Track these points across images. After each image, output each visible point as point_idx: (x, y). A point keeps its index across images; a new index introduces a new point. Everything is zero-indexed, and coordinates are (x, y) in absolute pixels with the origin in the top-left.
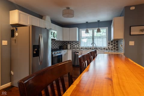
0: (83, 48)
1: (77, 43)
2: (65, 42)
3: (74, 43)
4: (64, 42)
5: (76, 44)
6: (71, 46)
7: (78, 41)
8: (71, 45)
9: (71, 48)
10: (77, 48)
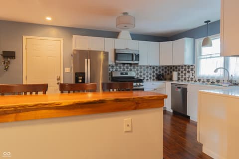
0: (202, 80)
1: (190, 70)
2: (166, 67)
3: (185, 70)
4: (164, 68)
5: (189, 72)
6: (181, 74)
7: (192, 65)
8: (180, 72)
9: (181, 79)
10: (190, 79)
